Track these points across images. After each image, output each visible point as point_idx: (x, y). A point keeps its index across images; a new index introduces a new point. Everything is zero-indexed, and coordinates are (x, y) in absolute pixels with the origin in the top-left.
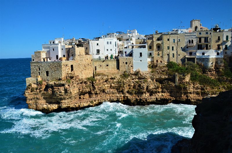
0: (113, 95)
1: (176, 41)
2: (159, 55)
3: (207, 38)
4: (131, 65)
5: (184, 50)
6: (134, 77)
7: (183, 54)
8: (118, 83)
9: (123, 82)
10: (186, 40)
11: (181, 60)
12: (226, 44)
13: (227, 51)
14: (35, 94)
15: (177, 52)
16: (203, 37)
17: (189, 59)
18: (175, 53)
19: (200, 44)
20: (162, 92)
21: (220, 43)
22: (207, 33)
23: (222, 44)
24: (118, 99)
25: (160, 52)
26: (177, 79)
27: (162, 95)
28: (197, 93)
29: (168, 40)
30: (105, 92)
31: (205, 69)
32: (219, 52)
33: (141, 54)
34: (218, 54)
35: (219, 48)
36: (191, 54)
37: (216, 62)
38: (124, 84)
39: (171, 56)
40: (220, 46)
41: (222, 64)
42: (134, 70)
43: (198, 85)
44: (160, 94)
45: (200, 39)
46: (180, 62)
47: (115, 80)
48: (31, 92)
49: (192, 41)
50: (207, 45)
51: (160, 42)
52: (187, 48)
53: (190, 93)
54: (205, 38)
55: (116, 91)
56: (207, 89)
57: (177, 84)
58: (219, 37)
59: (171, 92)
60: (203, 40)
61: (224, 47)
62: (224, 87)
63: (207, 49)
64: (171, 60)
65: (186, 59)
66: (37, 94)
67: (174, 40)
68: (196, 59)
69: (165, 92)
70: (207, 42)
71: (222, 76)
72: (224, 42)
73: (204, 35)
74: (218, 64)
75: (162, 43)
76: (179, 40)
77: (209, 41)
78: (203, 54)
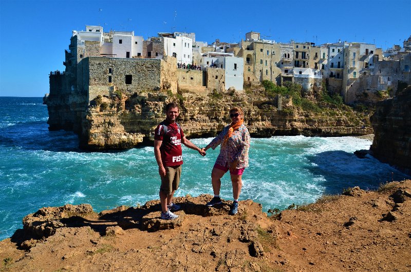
0: (205, 124)
1: (270, 54)
2: (249, 70)
3: (305, 53)
4: (222, 81)
5: (278, 66)
6: (229, 98)
7: (278, 72)
8: (210, 105)
9: (217, 104)
10: (282, 53)
11: (276, 78)
12: (323, 63)
13: (324, 71)
14: (105, 115)
15: (271, 69)
16: (300, 52)
17: (285, 78)
18: (269, 70)
19: (297, 60)
20: (263, 120)
21: (317, 61)
22: (304, 47)
23: (319, 62)
24: (211, 129)
25: (252, 68)
26: (280, 102)
27: (263, 125)
28: (302, 121)
29: (262, 50)
30: (195, 119)
31: (304, 92)
32: (316, 72)
33: (235, 65)
34: (315, 74)
35: (316, 68)
36: (286, 71)
37: (315, 84)
38: (219, 107)
39: (264, 73)
40: (318, 65)
41: (321, 87)
42: (227, 88)
43: (301, 111)
44: (261, 123)
45: (297, 53)
46: (275, 82)
47: (204, 102)
48: (101, 111)
49: (289, 55)
50: (304, 62)
51: (251, 52)
52: (282, 63)
53: (295, 121)
54: (303, 53)
55: (207, 118)
56: (311, 116)
57: (280, 108)
58: (316, 53)
59: (272, 121)
60: (300, 54)
61: (321, 66)
62: (327, 114)
63: (304, 67)
64: (264, 79)
65: (282, 78)
66: (113, 115)
67: (268, 51)
68: (293, 78)
69: (265, 120)
70: (305, 58)
71: (322, 100)
72: (322, 61)
73: (301, 49)
74: (316, 86)
75: (255, 54)
76: (274, 52)
77: (306, 57)
78: (300, 73)
